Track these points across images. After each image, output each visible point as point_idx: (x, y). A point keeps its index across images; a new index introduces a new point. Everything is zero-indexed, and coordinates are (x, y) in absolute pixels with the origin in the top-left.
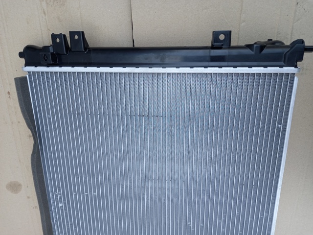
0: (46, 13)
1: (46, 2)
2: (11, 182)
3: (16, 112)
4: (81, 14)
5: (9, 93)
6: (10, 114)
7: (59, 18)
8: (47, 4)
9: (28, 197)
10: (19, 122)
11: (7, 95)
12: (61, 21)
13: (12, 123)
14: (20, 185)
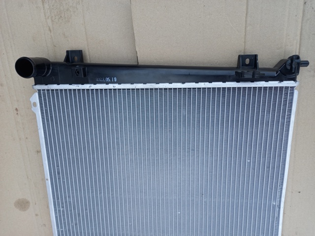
0: (52, 30)
1: (52, 19)
2: (19, 199)
3: (24, 129)
4: (86, 29)
5: (16, 109)
6: (18, 131)
7: (64, 35)
8: (52, 21)
9: (37, 215)
10: (27, 138)
11: (15, 111)
12: (66, 37)
13: (20, 139)
14: (28, 202)
